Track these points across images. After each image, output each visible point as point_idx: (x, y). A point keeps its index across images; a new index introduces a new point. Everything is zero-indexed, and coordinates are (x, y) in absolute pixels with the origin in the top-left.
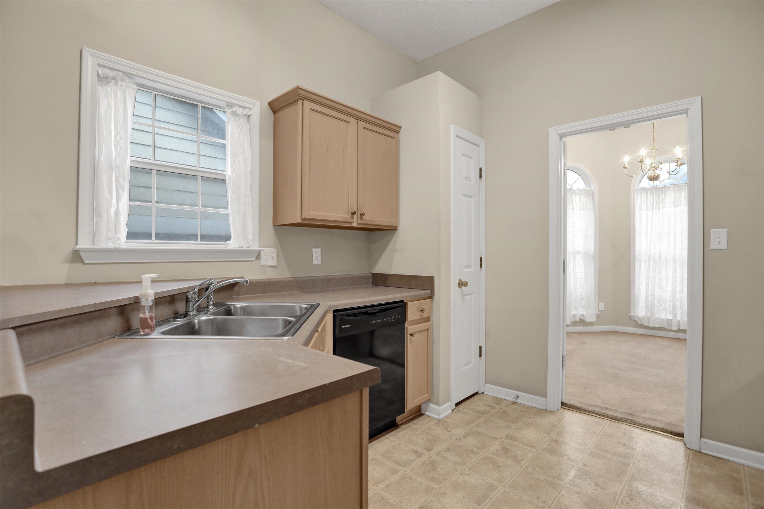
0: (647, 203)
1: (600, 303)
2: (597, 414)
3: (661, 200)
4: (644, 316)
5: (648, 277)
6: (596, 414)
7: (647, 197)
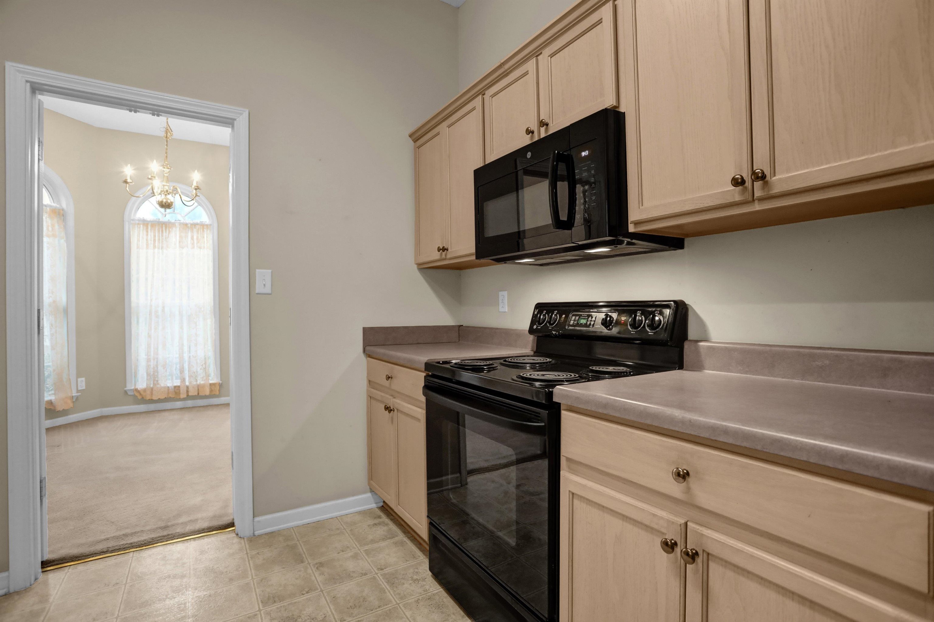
0: (147, 240)
1: (78, 379)
2: (114, 551)
3: (164, 238)
4: (146, 387)
5: (149, 336)
6: (112, 551)
7: (147, 232)
